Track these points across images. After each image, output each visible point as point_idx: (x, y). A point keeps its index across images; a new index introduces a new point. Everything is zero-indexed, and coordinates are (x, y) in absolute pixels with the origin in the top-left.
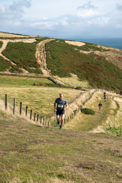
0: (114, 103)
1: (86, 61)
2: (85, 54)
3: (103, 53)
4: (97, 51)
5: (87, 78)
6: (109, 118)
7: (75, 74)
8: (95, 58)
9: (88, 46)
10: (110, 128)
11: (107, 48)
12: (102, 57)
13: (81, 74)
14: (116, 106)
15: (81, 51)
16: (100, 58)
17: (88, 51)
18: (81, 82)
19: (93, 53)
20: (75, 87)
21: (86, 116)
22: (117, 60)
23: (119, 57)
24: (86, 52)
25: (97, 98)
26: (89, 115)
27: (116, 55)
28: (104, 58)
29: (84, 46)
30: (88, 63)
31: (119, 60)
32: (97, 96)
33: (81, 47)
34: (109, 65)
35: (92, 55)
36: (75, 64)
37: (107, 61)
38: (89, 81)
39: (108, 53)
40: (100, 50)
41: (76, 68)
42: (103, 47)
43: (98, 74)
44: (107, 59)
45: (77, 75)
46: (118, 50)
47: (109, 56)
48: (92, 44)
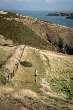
0: (43, 56)
1: (9, 25)
2: (8, 20)
3: (21, 20)
4: (17, 18)
5: (11, 38)
6: (46, 70)
7: (2, 35)
8: (16, 23)
9: (10, 14)
10: (53, 80)
11: (23, 16)
12: (20, 22)
13: (6, 35)
14: (45, 58)
15: (5, 18)
16: (19, 23)
17: (11, 18)
18: (7, 41)
19: (14, 19)
20: (3, 44)
21: (26, 68)
22: (31, 25)
23: (33, 23)
24: (9, 19)
25: (27, 52)
26: (29, 68)
27: (30, 21)
28: (22, 24)
29: (7, 14)
30: (11, 27)
31: (33, 25)
32: (27, 51)
33: (5, 15)
34: (26, 28)
35: (13, 21)
36: (2, 27)
37: (24, 26)
38: (12, 40)
39: (25, 20)
40: (19, 17)
41: (2, 30)
42: (21, 15)
43: (19, 35)
44: (24, 24)
45: (4, 35)
46: (32, 18)
47: (26, 22)
48: (13, 13)
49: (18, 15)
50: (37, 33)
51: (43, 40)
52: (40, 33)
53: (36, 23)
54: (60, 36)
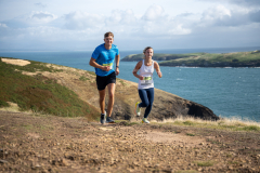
49: (48, 66)
50: (83, 97)
51: (94, 109)
52: (89, 97)
53: (82, 79)
54: (126, 101)
